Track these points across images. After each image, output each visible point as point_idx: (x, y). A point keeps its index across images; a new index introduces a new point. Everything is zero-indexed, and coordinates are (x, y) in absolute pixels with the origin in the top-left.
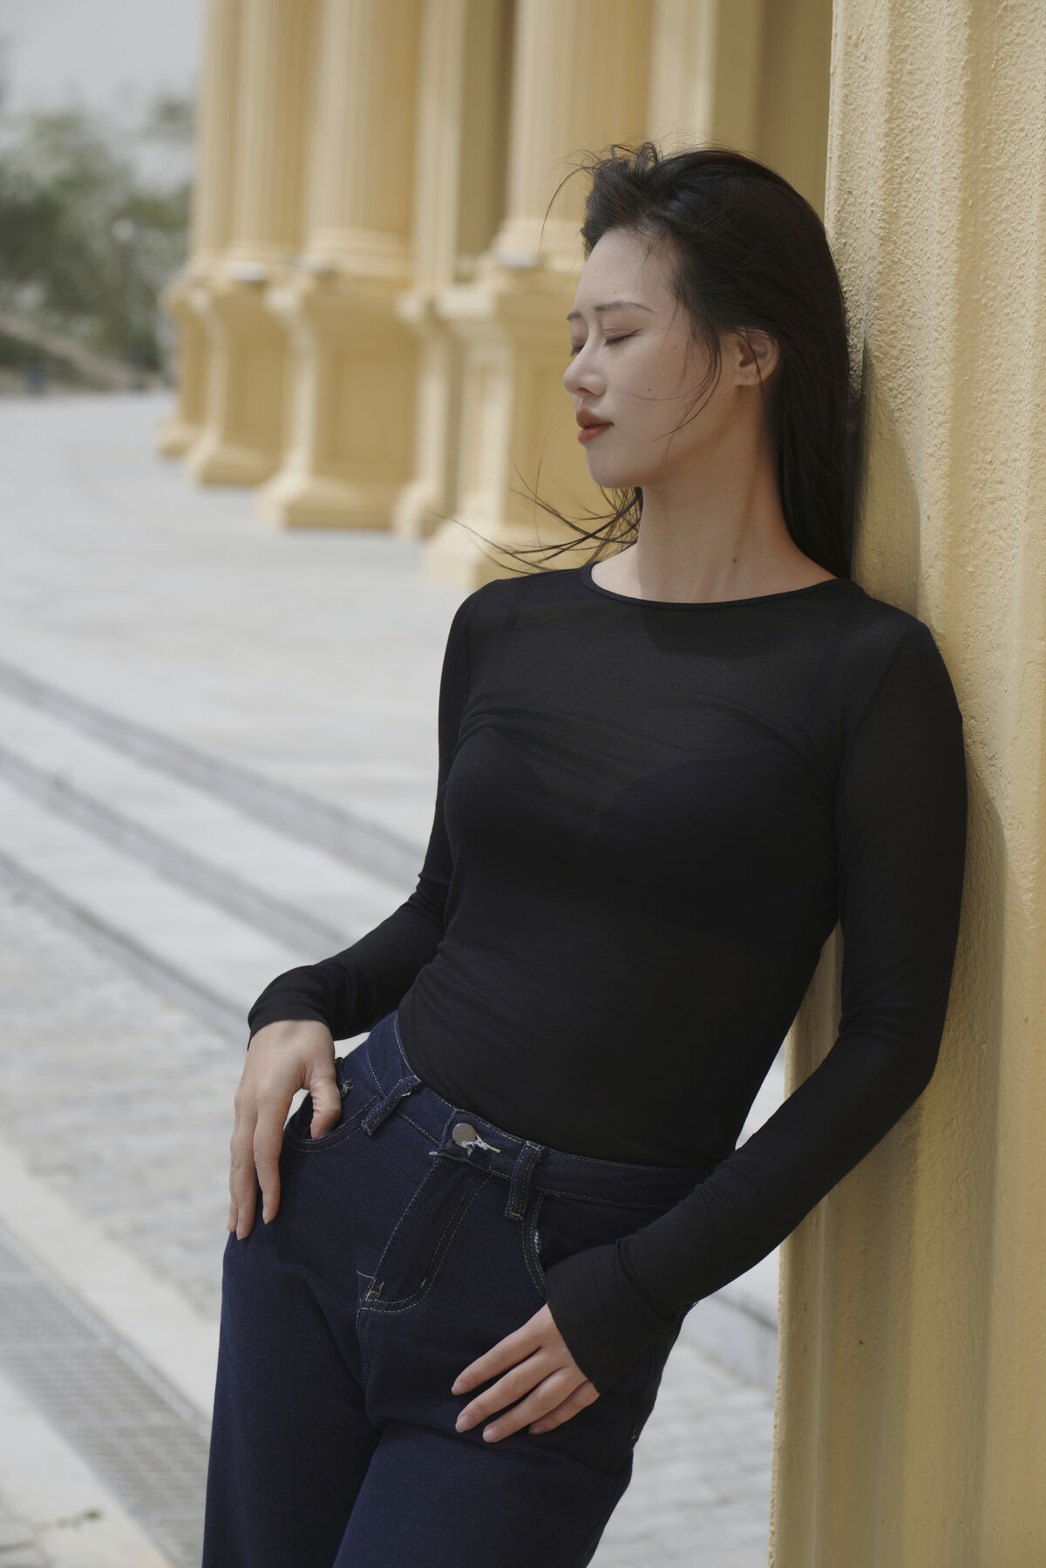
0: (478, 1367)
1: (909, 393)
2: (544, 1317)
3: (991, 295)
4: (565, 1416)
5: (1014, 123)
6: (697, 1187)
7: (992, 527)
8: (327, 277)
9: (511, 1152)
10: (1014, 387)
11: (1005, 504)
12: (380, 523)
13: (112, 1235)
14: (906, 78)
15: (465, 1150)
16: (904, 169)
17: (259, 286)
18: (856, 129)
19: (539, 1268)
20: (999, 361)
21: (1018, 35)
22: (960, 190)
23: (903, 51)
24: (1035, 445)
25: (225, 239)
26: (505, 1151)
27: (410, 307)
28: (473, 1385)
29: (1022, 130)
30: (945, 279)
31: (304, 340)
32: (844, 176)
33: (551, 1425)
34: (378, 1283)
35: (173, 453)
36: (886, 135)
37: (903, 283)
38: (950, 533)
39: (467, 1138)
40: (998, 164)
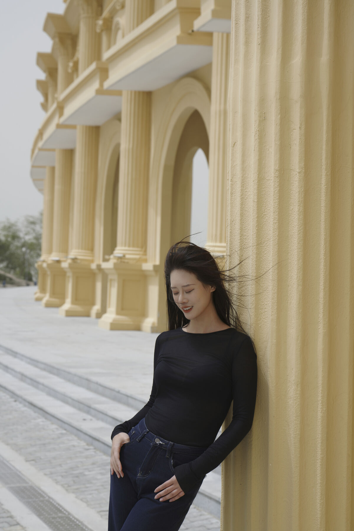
0: (160, 487)
1: (246, 291)
2: (174, 478)
3: (262, 271)
4: (177, 498)
5: (266, 237)
6: (205, 452)
7: (264, 317)
8: (74, 260)
9: (166, 444)
10: (268, 289)
11: (266, 313)
12: (88, 315)
13: (45, 474)
14: (244, 228)
15: (158, 444)
16: (244, 246)
17: (58, 262)
18: (233, 238)
19: (173, 468)
20: (264, 284)
21: (267, 220)
22: (256, 250)
23: (243, 223)
24: (273, 301)
25: (50, 252)
26: (165, 444)
27: (94, 266)
28: (159, 491)
29: (268, 239)
30: (253, 268)
31: (69, 274)
32: (231, 247)
33: (173, 500)
34: (141, 472)
35: (38, 300)
36: (240, 239)
37: (244, 269)
38: (256, 319)
39: (158, 441)
40: (263, 245)
